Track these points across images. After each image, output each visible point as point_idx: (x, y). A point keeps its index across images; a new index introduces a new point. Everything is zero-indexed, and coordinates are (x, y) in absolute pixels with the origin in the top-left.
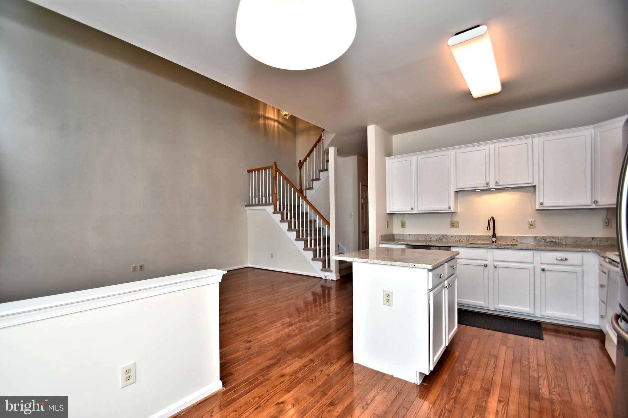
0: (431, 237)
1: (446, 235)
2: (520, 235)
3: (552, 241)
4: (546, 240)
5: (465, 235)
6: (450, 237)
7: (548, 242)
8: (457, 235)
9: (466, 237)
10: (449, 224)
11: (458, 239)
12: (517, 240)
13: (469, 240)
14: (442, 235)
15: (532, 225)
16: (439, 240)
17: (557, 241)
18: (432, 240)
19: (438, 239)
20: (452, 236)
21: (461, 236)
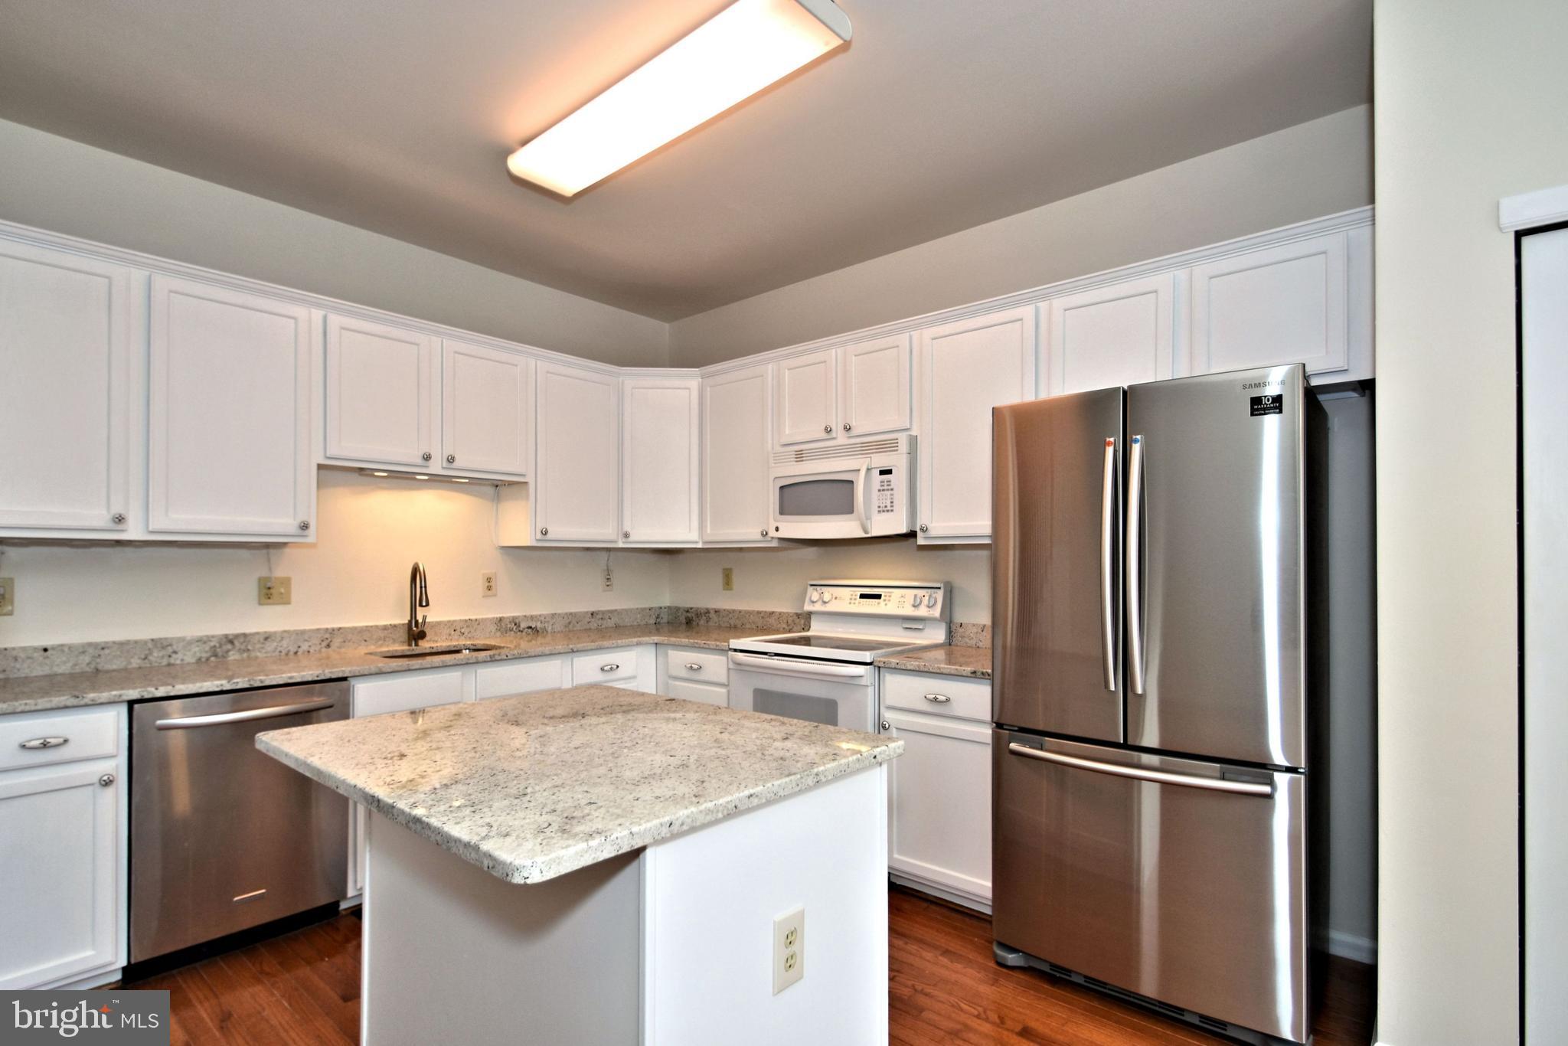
0: (175, 647)
1: (245, 635)
2: (467, 618)
3: (531, 627)
4: (519, 626)
5: (318, 630)
6: (259, 641)
7: (524, 629)
8: (285, 631)
9: (319, 636)
10: (252, 589)
11: (290, 648)
12: (463, 631)
13: (328, 646)
14: (226, 636)
15: (489, 585)
16: (213, 659)
17: (539, 625)
18: (178, 662)
19: (205, 655)
20: (266, 639)
21: (303, 632)
